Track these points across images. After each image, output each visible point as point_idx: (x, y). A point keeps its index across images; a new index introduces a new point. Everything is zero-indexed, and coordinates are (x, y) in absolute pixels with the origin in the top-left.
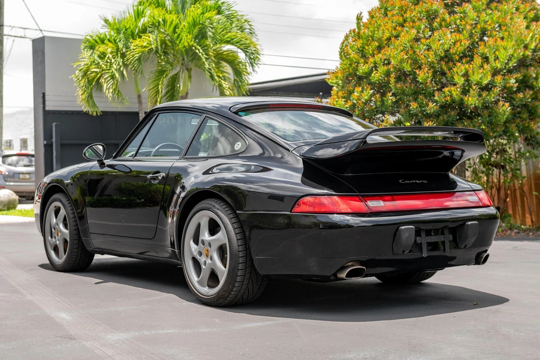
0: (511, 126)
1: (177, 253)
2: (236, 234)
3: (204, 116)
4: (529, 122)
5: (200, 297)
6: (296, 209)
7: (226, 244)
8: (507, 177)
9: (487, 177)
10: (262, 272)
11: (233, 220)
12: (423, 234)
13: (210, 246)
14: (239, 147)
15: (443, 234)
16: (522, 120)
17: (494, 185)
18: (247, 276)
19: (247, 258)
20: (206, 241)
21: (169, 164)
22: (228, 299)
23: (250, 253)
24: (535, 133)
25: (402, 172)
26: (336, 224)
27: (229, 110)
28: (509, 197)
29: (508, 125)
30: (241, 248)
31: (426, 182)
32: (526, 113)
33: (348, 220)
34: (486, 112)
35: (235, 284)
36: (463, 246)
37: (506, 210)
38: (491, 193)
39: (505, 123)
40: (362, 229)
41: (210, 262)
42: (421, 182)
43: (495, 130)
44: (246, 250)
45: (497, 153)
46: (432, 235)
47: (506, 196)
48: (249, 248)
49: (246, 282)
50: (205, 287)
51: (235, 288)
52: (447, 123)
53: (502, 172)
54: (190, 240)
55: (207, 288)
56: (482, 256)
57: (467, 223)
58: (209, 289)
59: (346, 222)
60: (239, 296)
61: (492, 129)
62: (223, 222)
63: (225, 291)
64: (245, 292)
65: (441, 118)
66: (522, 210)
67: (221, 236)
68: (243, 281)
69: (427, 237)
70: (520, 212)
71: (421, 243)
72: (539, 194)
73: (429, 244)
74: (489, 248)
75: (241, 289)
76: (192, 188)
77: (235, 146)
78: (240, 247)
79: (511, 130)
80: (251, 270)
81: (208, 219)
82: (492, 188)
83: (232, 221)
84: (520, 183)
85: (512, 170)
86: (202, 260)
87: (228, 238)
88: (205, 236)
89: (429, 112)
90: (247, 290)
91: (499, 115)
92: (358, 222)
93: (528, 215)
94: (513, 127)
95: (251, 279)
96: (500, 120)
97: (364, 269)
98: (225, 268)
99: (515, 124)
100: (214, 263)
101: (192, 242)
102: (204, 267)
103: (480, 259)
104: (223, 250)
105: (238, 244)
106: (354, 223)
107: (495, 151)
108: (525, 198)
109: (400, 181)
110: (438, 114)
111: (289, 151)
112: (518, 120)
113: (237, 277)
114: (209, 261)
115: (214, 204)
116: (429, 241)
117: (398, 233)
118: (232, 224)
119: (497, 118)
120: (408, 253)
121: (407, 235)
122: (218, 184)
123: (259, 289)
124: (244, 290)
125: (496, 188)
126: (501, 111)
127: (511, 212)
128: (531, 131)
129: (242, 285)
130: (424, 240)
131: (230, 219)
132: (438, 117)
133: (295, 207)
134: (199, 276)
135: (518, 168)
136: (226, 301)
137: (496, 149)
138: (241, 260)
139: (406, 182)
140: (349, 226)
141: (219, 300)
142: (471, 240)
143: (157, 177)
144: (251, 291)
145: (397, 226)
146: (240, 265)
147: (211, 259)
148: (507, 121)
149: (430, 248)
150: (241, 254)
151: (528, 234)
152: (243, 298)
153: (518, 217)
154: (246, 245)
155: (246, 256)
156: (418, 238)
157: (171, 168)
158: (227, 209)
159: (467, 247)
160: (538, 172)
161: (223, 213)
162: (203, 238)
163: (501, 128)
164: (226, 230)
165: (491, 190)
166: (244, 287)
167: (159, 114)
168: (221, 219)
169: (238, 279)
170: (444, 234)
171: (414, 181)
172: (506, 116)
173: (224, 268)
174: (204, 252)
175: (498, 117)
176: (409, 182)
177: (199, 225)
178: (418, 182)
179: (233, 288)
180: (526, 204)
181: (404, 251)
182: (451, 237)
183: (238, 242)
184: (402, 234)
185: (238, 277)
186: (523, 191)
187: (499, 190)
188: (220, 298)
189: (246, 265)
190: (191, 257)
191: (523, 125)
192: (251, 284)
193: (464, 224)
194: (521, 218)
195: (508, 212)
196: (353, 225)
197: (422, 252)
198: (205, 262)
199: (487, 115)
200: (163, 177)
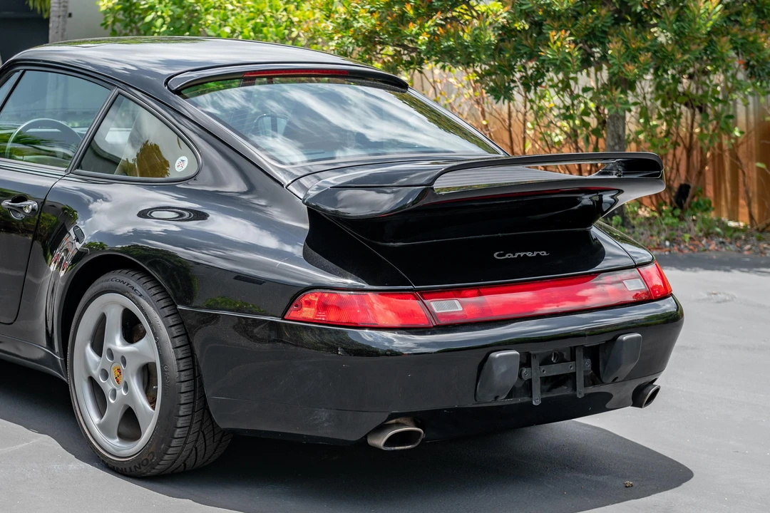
0: (719, 41)
1: (60, 361)
2: (175, 348)
3: (116, 92)
4: (756, 34)
5: (103, 456)
6: (292, 313)
7: (154, 364)
8: (707, 128)
9: (668, 125)
10: (224, 425)
11: (171, 321)
12: (535, 363)
13: (124, 362)
14: (185, 167)
15: (573, 358)
16: (742, 28)
17: (679, 141)
18: (195, 427)
19: (195, 394)
20: (118, 352)
21: (47, 183)
22: (157, 468)
23: (201, 385)
24: (766, 55)
25: (500, 235)
26: (369, 347)
27: (166, 83)
28: (710, 163)
29: (715, 38)
30: (184, 376)
31: (545, 254)
32: (751, 14)
33: (391, 341)
34: (671, 11)
35: (171, 442)
36: (611, 379)
37: (701, 191)
38: (674, 155)
39: (709, 33)
40: (419, 360)
41: (124, 394)
42: (535, 253)
43: (687, 47)
44: (194, 378)
45: (691, 77)
46: (552, 363)
47: (703, 162)
48: (199, 375)
49: (192, 438)
50: (113, 438)
51: (171, 449)
52: (593, 30)
53: (698, 117)
54: (86, 345)
55: (117, 440)
56: (645, 391)
57: (620, 337)
58: (120, 442)
59: (386, 344)
60: (179, 462)
61: (681, 46)
62: (150, 323)
63: (152, 452)
64: (189, 455)
65: (582, 21)
66: (732, 192)
67: (145, 349)
68: (187, 438)
69: (543, 368)
70: (729, 193)
71: (530, 380)
72: (768, 166)
73: (545, 380)
74: (659, 375)
75: (182, 450)
76: (93, 241)
77: (176, 164)
78: (183, 373)
79: (719, 48)
80: (203, 416)
81: (122, 309)
82: (675, 145)
83: (168, 321)
84: (732, 144)
85: (717, 116)
86: (108, 386)
87: (160, 355)
88: (115, 344)
89: (557, 9)
90: (194, 452)
91: (698, 20)
92: (409, 345)
93: (742, 202)
94: (724, 44)
95: (203, 432)
96: (699, 29)
97: (420, 433)
98: (154, 408)
99: (729, 37)
100: (131, 396)
101: (89, 349)
102: (112, 401)
103: (642, 397)
104: (148, 372)
105: (178, 368)
106: (403, 348)
107: (688, 72)
108: (740, 172)
109: (495, 255)
110: (575, 13)
111: (282, 186)
112: (735, 29)
113: (175, 431)
114: (121, 392)
115: (133, 283)
116: (545, 374)
117: (487, 363)
118: (169, 327)
119: (693, 24)
120: (505, 399)
121: (503, 369)
122: (140, 244)
123: (217, 448)
124: (188, 451)
125: (685, 146)
126: (702, 11)
127: (710, 192)
128: (759, 50)
129: (185, 443)
130: (536, 373)
131: (164, 318)
132: (576, 19)
133: (291, 309)
134: (101, 414)
135: (731, 113)
136: (154, 471)
137: (688, 68)
138: (183, 399)
139: (507, 256)
140: (394, 354)
141: (140, 468)
142: (627, 368)
143: (21, 208)
144: (200, 453)
145: (486, 351)
146: (182, 407)
147: (126, 387)
148: (715, 31)
149: (548, 386)
150: (184, 387)
151: (741, 247)
152: (185, 465)
153: (723, 203)
154: (194, 368)
155: (194, 390)
156: (525, 370)
157: (50, 190)
158: (158, 297)
159: (617, 380)
160: (768, 119)
161: (152, 305)
162: (112, 346)
163: (699, 45)
164: (156, 339)
165: (675, 149)
166: (189, 446)
167: (25, 70)
168: (146, 315)
169: (178, 432)
170: (575, 360)
171: (522, 254)
172: (711, 22)
173: (151, 409)
174: (113, 371)
175: (695, 23)
176: (512, 256)
177: (103, 319)
178: (529, 254)
179: (167, 450)
180: (741, 185)
181: (496, 398)
182: (588, 363)
183: (178, 364)
184: (494, 366)
185: (178, 430)
186: (737, 159)
187: (689, 150)
188: (141, 464)
189: (194, 407)
190: (86, 378)
191: (744, 38)
192: (201, 440)
193: (615, 339)
194: (729, 206)
195: (705, 196)
196: (401, 350)
197: (531, 396)
198: (114, 391)
199: (672, 18)
200: (33, 210)
